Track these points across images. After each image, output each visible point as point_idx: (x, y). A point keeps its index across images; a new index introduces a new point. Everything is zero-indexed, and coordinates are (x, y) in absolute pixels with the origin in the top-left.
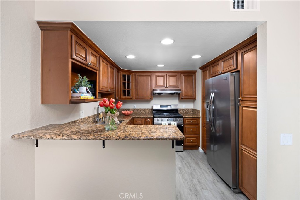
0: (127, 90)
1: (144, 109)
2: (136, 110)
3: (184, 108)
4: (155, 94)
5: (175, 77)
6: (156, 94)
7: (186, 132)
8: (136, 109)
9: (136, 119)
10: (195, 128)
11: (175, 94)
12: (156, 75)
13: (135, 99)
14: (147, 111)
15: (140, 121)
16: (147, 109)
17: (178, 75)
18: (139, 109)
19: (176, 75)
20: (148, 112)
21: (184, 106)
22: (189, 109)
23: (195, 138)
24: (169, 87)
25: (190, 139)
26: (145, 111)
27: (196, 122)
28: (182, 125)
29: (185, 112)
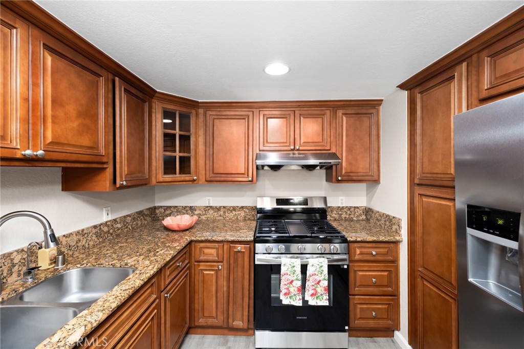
0: (180, 157)
1: (234, 209)
2: (211, 212)
3: (341, 205)
4: (263, 169)
5: (320, 120)
6: (266, 168)
7: (355, 287)
8: (211, 207)
9: (202, 245)
10: (386, 273)
11: (318, 168)
12: (264, 115)
13: (206, 181)
14: (243, 214)
15: (213, 251)
16: (242, 207)
17: (328, 112)
18: (220, 207)
19: (322, 112)
20: (245, 217)
21: (342, 200)
22: (355, 207)
23: (386, 306)
24: (301, 148)
25: (368, 308)
26: (237, 213)
27: (387, 254)
28: (345, 267)
29: (343, 216)
